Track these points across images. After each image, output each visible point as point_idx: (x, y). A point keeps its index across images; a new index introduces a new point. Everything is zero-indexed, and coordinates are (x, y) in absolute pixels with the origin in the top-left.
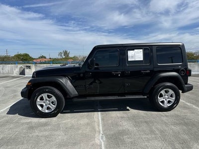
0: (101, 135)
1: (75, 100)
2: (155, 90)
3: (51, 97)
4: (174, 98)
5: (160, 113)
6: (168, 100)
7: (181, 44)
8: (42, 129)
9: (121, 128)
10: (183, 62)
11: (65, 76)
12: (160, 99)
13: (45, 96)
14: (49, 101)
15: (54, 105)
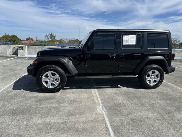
0: (101, 107)
1: (75, 78)
2: (144, 71)
3: (55, 74)
4: (159, 78)
5: (147, 90)
6: (154, 79)
7: (168, 31)
8: (49, 101)
9: (116, 102)
10: (168, 47)
11: (67, 57)
12: (148, 79)
13: (49, 73)
14: (53, 78)
15: (58, 82)
